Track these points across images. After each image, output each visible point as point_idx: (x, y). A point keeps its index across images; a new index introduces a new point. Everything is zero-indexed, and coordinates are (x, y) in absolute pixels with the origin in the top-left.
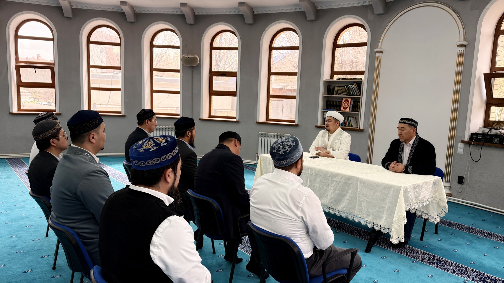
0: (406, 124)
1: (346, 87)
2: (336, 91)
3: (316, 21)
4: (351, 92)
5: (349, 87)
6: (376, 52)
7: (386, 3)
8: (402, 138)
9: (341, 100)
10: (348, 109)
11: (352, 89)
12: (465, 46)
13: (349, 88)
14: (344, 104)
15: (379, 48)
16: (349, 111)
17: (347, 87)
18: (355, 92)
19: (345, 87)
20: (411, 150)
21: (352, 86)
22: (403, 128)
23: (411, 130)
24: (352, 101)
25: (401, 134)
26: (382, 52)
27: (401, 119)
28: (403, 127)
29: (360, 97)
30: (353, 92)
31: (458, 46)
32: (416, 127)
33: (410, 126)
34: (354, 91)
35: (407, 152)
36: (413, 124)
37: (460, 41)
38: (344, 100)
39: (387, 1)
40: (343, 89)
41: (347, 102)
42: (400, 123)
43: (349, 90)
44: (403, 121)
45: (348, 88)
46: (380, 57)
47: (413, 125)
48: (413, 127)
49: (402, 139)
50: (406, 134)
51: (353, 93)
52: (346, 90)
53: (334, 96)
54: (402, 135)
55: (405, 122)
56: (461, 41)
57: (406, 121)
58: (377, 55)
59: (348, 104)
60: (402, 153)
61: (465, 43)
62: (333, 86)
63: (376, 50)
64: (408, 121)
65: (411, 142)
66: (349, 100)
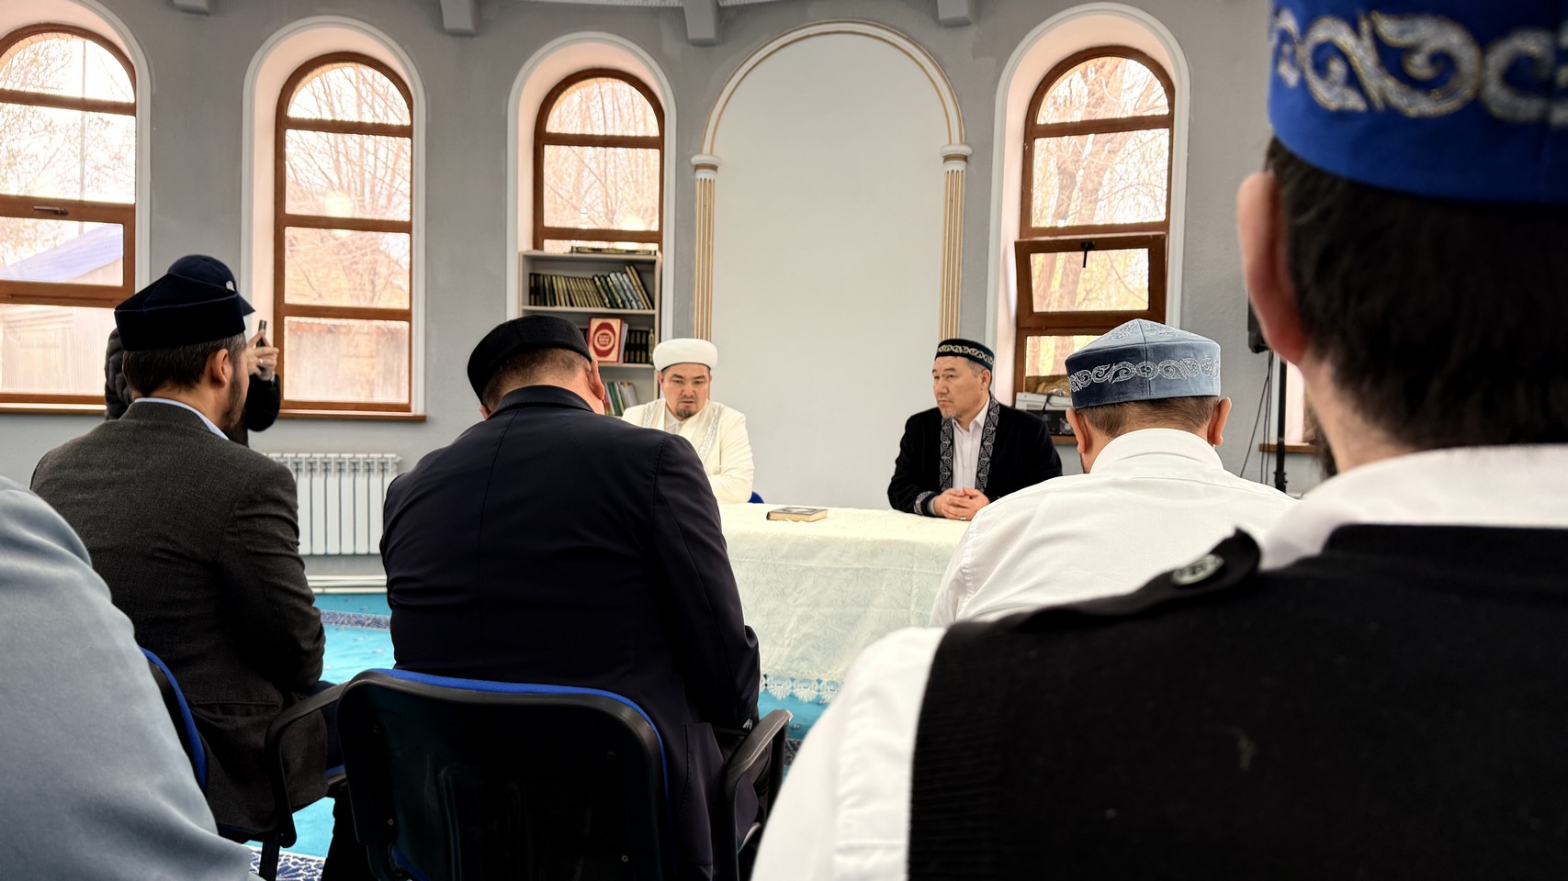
0: (959, 358)
1: (599, 280)
2: (561, 293)
3: (476, 39)
4: (617, 296)
5: (608, 279)
6: (697, 167)
7: (721, 12)
8: (950, 404)
9: (585, 327)
10: (613, 356)
11: (620, 288)
12: (965, 158)
13: (610, 284)
14: (596, 340)
15: (704, 152)
16: (618, 361)
17: (602, 279)
18: (631, 298)
19: (596, 279)
20: (982, 444)
21: (621, 279)
22: (952, 369)
23: (976, 377)
24: (623, 328)
25: (945, 391)
26: (714, 168)
27: (940, 346)
28: (951, 366)
29: (653, 316)
30: (624, 298)
31: (947, 158)
32: (990, 368)
33: (972, 362)
34: (629, 294)
35: (967, 452)
36: (980, 357)
37: (950, 143)
38: (595, 323)
39: (721, 4)
40: (590, 287)
41: (607, 331)
42: (939, 355)
43: (609, 291)
44: (948, 350)
45: (607, 283)
46: (708, 184)
47: (981, 362)
48: (979, 367)
49: (949, 409)
50: (960, 389)
51: (623, 302)
52: (599, 292)
53: (558, 308)
54: (949, 396)
55: (956, 351)
56: (953, 142)
57: (959, 349)
58: (702, 175)
59: (610, 339)
60: (952, 458)
61: (965, 150)
62: (551, 277)
63: (696, 159)
64: (965, 348)
65: (981, 418)
66: (615, 323)
